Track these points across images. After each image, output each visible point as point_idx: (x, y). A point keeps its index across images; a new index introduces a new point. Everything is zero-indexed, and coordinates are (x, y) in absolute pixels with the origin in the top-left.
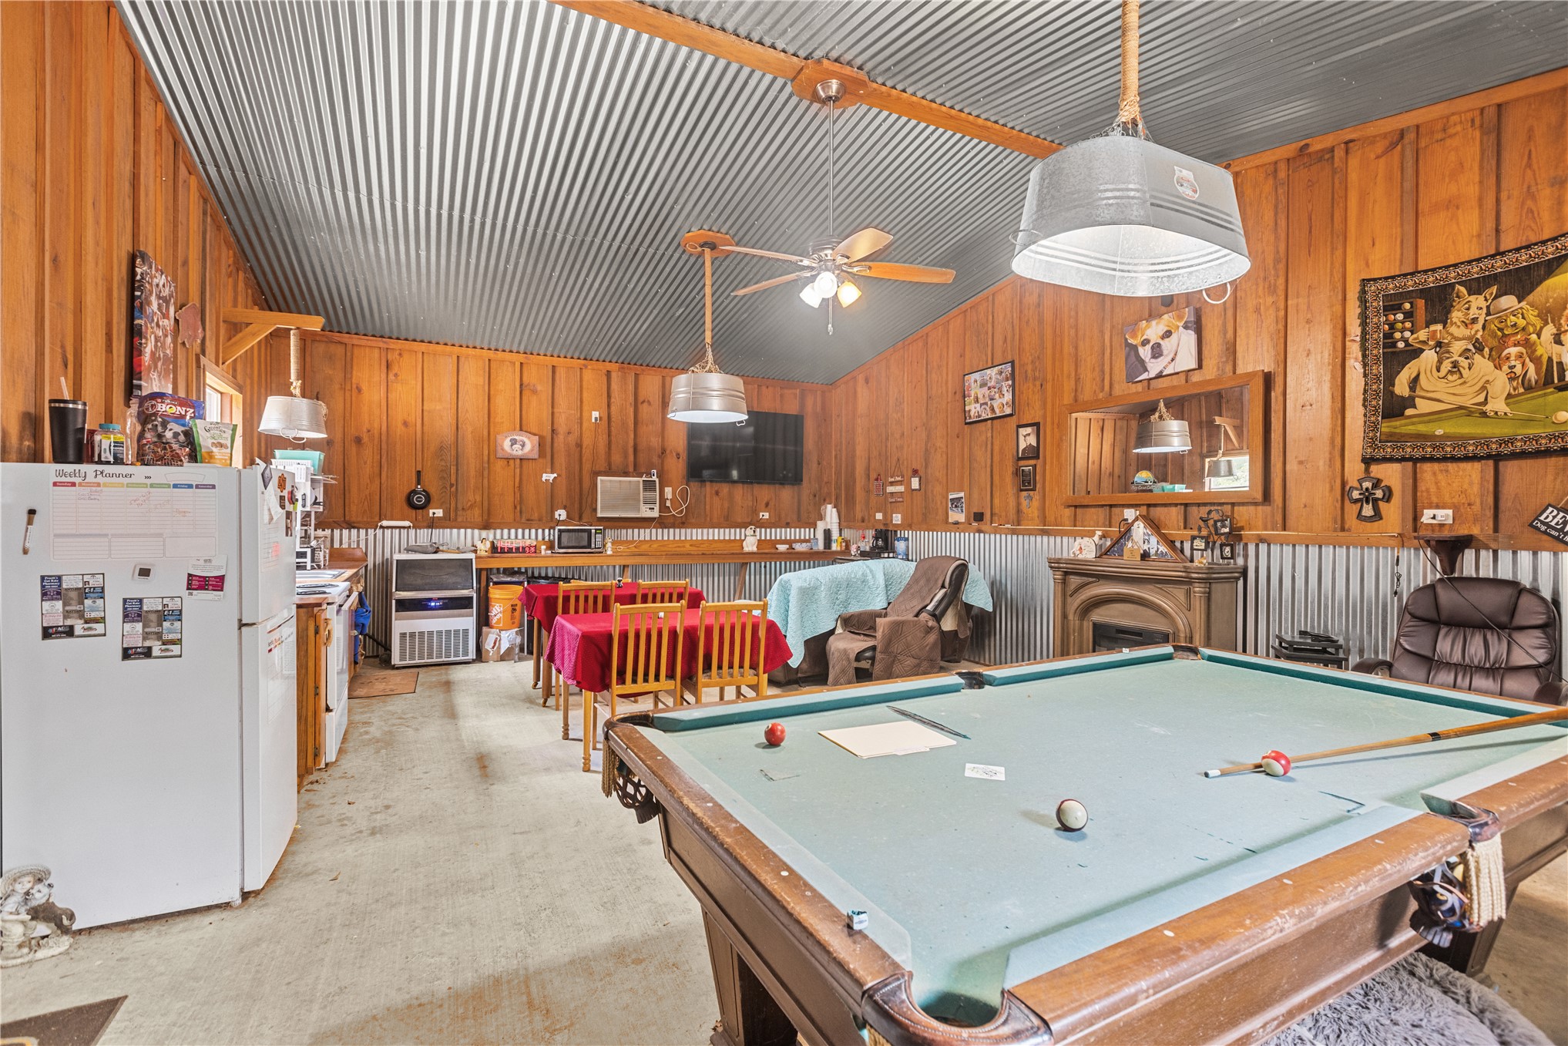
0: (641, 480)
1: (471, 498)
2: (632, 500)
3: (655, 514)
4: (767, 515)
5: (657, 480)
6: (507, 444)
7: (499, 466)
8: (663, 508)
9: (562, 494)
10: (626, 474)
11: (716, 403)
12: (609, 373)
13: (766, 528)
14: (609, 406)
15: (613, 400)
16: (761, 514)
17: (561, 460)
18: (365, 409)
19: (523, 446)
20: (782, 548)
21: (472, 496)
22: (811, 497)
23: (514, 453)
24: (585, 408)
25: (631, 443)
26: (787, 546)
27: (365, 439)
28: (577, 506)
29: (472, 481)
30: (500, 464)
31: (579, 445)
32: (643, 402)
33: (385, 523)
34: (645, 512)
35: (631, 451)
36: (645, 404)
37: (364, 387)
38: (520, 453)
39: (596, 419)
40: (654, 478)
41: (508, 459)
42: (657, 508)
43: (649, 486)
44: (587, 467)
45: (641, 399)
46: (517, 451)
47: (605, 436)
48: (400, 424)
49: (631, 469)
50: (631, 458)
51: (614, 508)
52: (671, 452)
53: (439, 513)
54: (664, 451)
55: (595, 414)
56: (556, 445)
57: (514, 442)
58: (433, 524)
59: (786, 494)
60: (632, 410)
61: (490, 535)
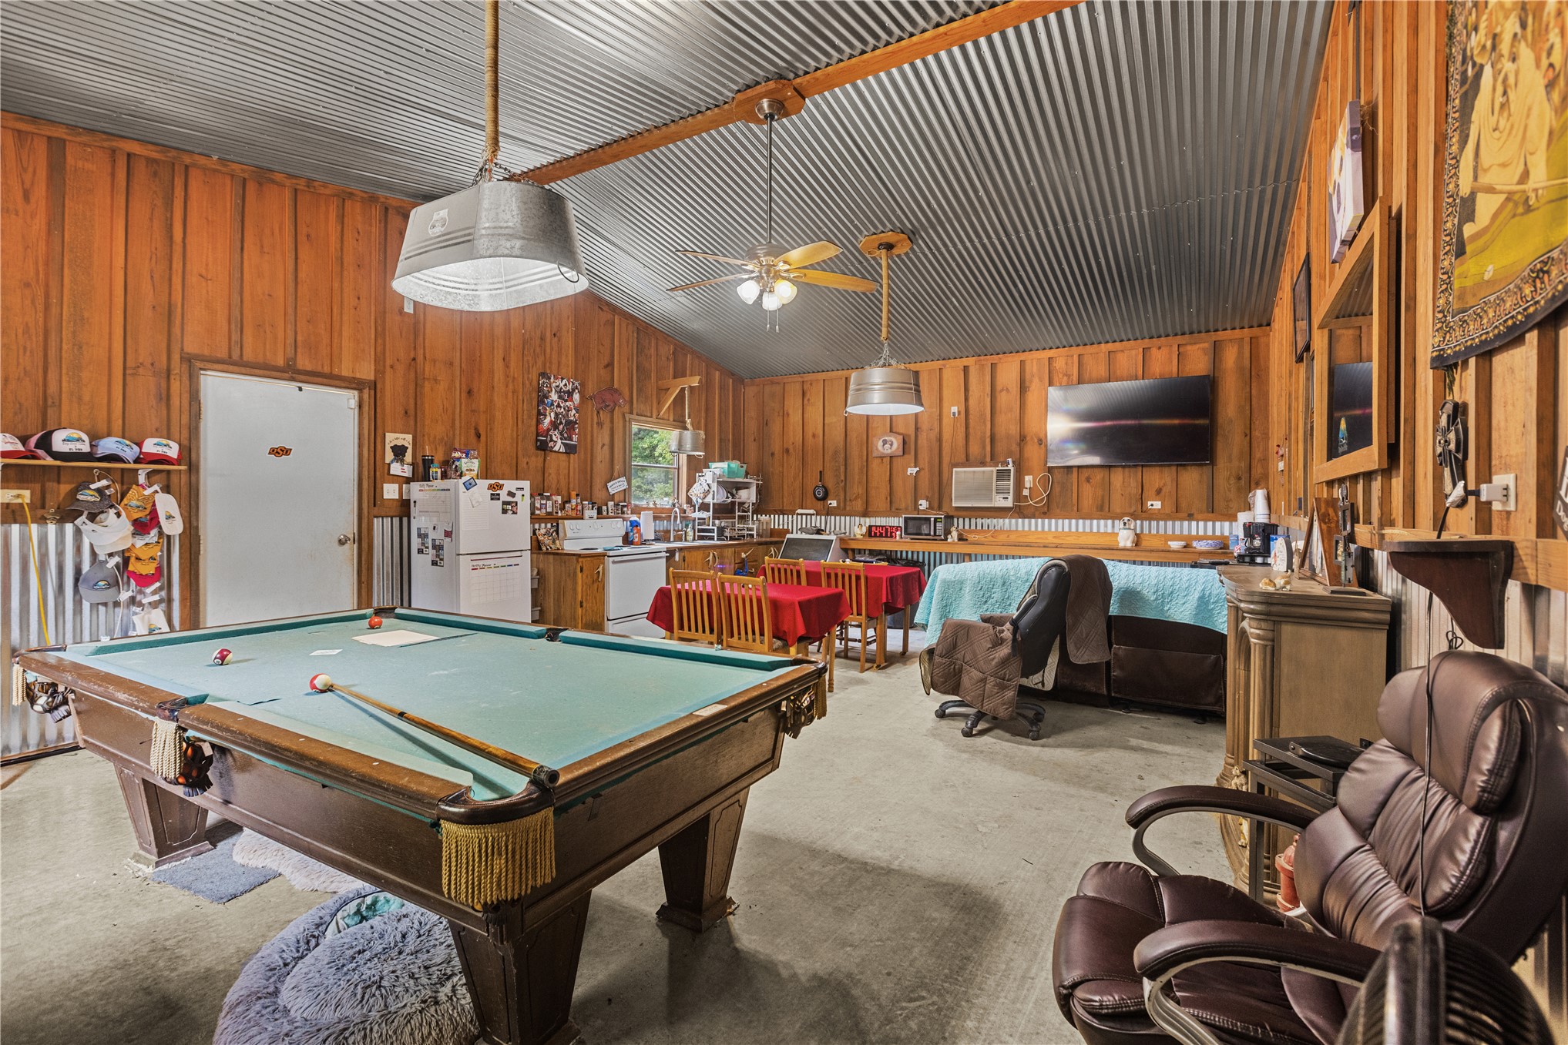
0: (994, 469)
1: (856, 491)
2: (985, 490)
3: (1009, 503)
4: (1157, 505)
5: (1012, 469)
6: (880, 443)
7: (875, 465)
8: (1018, 496)
9: (924, 484)
10: (983, 464)
11: (876, 396)
12: (966, 369)
13: (1158, 520)
14: (966, 400)
15: (971, 393)
16: (1149, 503)
17: (924, 456)
18: (791, 428)
19: (891, 445)
20: (1175, 545)
21: (857, 489)
22: (1233, 481)
23: (886, 452)
24: (945, 404)
25: (988, 434)
26: (1183, 543)
27: (791, 450)
28: (937, 496)
29: (857, 477)
30: (876, 462)
31: (940, 440)
32: (1002, 390)
33: (799, 511)
34: (999, 502)
35: (988, 440)
36: (1004, 393)
37: (791, 412)
38: (889, 451)
39: (954, 414)
40: (1010, 467)
41: (882, 457)
42: (1011, 497)
43: (1002, 475)
44: (946, 460)
45: (999, 387)
46: (887, 450)
47: (963, 429)
48: (811, 434)
49: (988, 459)
50: (988, 448)
51: (966, 497)
52: (1032, 438)
53: (834, 503)
54: (1023, 439)
55: (955, 409)
56: (919, 442)
57: (885, 442)
58: (829, 512)
59: (1192, 478)
60: (989, 400)
61: (869, 521)
